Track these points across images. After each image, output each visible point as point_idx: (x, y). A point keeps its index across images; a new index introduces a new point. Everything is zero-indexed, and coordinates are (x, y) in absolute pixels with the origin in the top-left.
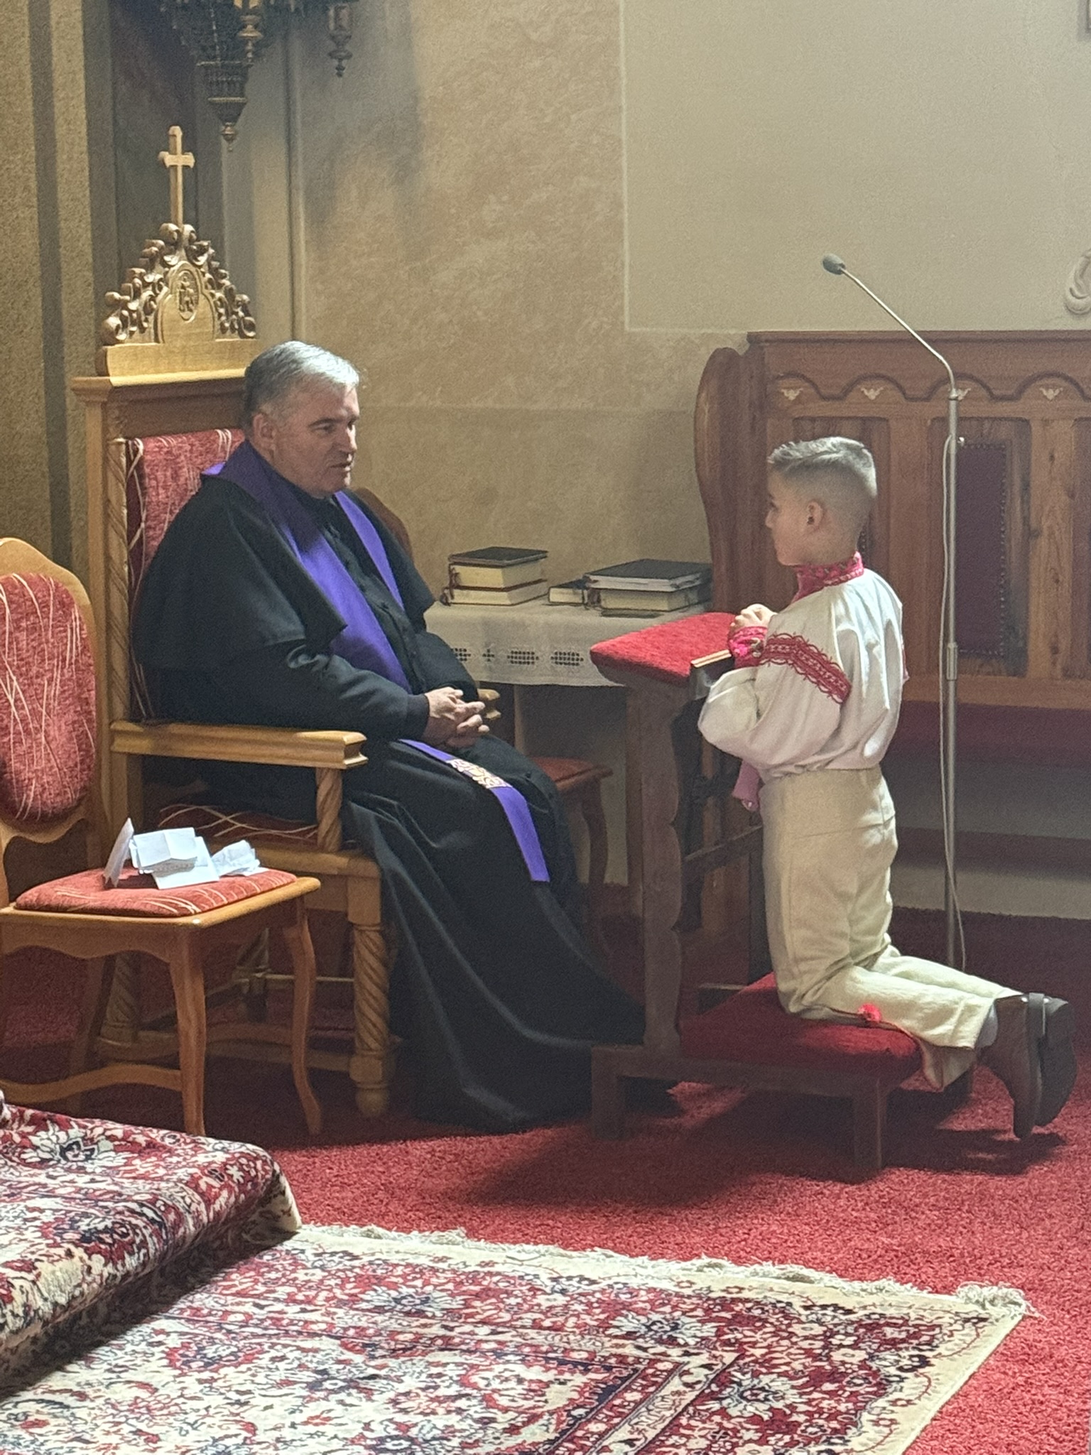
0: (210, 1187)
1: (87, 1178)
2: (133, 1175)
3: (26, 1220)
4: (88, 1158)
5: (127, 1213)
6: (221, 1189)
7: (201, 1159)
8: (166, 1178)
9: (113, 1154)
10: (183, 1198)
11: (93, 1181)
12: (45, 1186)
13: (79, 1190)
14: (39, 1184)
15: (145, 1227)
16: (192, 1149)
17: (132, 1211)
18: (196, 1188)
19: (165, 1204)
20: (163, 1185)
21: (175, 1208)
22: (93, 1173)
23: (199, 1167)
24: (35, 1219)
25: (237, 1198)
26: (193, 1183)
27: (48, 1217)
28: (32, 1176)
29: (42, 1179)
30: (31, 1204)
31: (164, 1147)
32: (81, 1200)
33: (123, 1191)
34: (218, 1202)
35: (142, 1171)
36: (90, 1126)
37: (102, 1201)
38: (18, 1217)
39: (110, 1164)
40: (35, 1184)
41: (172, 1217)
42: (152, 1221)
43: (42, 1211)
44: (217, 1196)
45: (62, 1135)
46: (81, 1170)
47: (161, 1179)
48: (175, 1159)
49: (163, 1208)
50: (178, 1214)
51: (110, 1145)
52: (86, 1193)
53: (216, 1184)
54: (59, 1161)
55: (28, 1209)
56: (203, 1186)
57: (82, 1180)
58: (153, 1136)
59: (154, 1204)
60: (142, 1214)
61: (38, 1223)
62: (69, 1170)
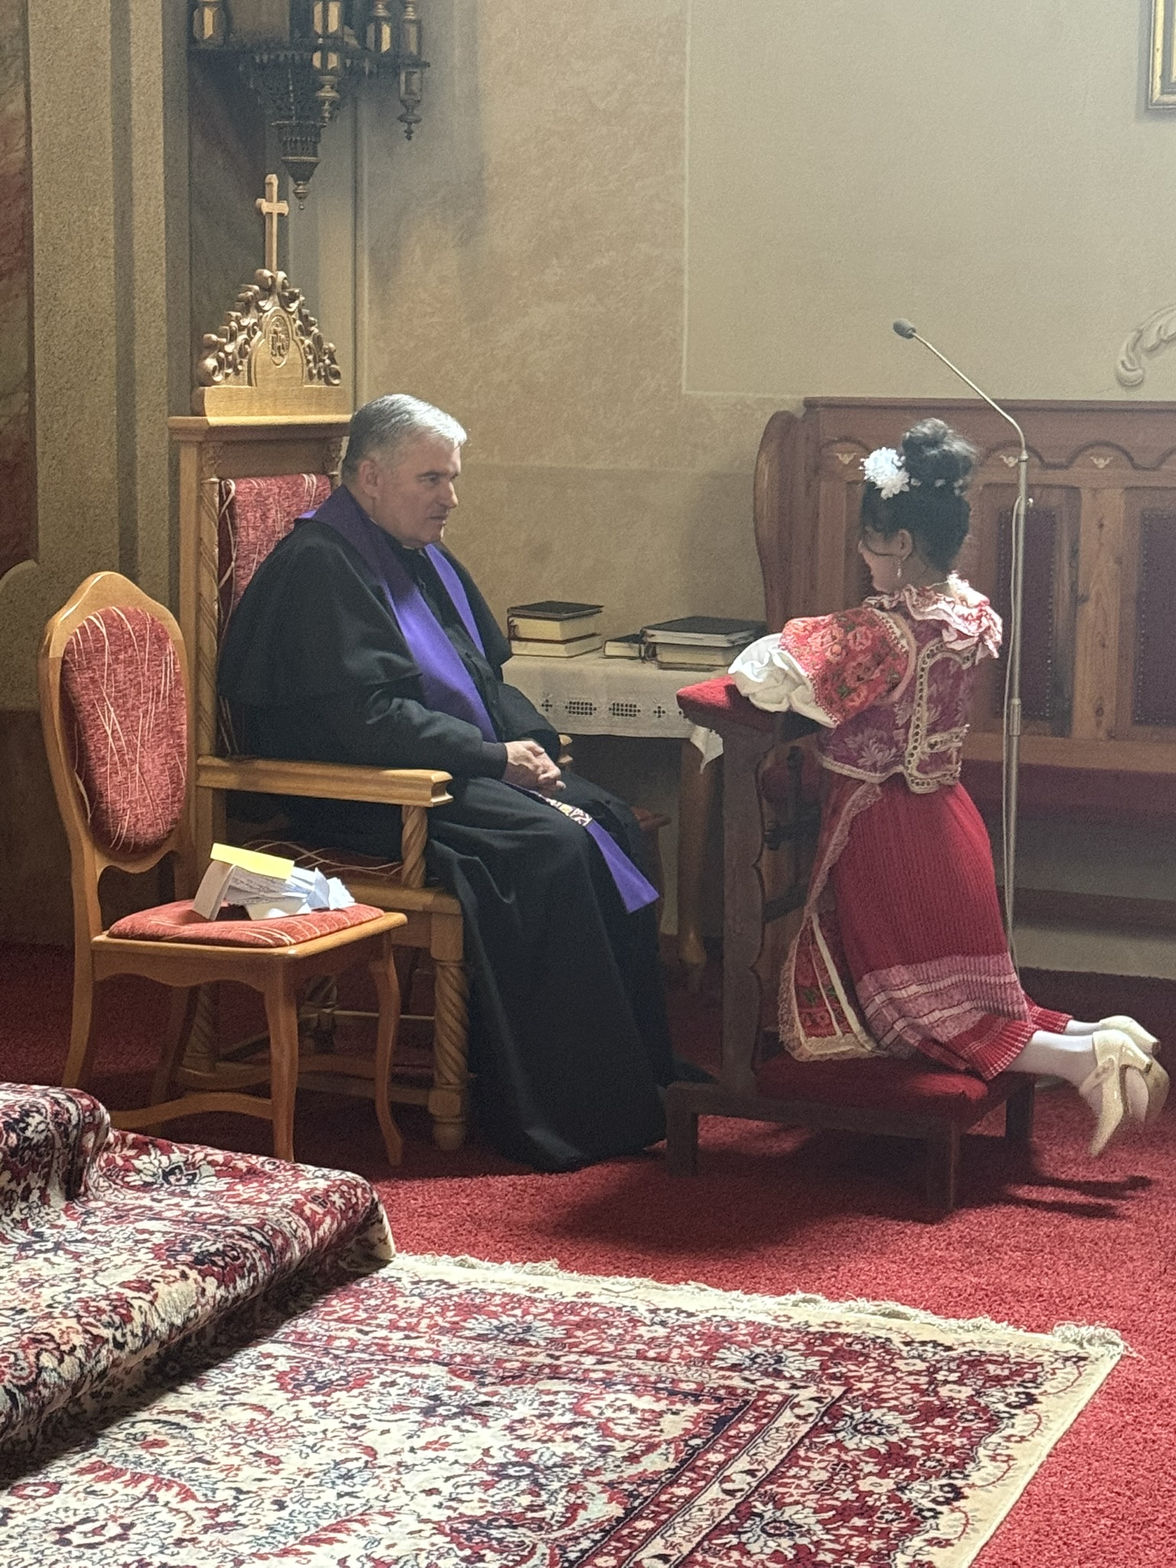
0: (314, 1213)
1: (192, 1202)
2: (238, 1200)
3: (137, 1242)
4: (190, 1182)
5: (237, 1237)
6: (325, 1215)
7: (303, 1185)
8: (270, 1203)
9: (214, 1179)
10: (290, 1223)
11: (197, 1205)
12: (151, 1209)
13: (186, 1214)
14: (144, 1207)
15: (255, 1251)
16: (292, 1176)
17: (242, 1235)
18: (301, 1214)
19: (273, 1229)
20: (269, 1210)
21: (281, 1232)
22: (197, 1196)
23: (301, 1193)
24: (146, 1241)
25: (339, 1225)
26: (298, 1208)
27: (158, 1239)
28: (137, 1198)
29: (147, 1202)
30: (140, 1225)
31: (264, 1173)
32: (189, 1223)
33: (230, 1215)
34: (321, 1228)
35: (245, 1196)
36: (192, 1151)
37: (210, 1224)
38: (128, 1238)
39: (212, 1189)
40: (140, 1207)
41: (279, 1241)
42: (261, 1245)
43: (152, 1233)
44: (321, 1222)
45: (164, 1160)
46: (185, 1194)
47: (265, 1204)
48: (276, 1185)
49: (270, 1233)
50: (286, 1239)
51: (211, 1170)
52: (193, 1217)
53: (320, 1210)
54: (162, 1185)
55: (137, 1231)
56: (308, 1212)
57: (187, 1204)
58: (253, 1162)
59: (262, 1228)
60: (251, 1238)
61: (149, 1245)
62: (173, 1194)
